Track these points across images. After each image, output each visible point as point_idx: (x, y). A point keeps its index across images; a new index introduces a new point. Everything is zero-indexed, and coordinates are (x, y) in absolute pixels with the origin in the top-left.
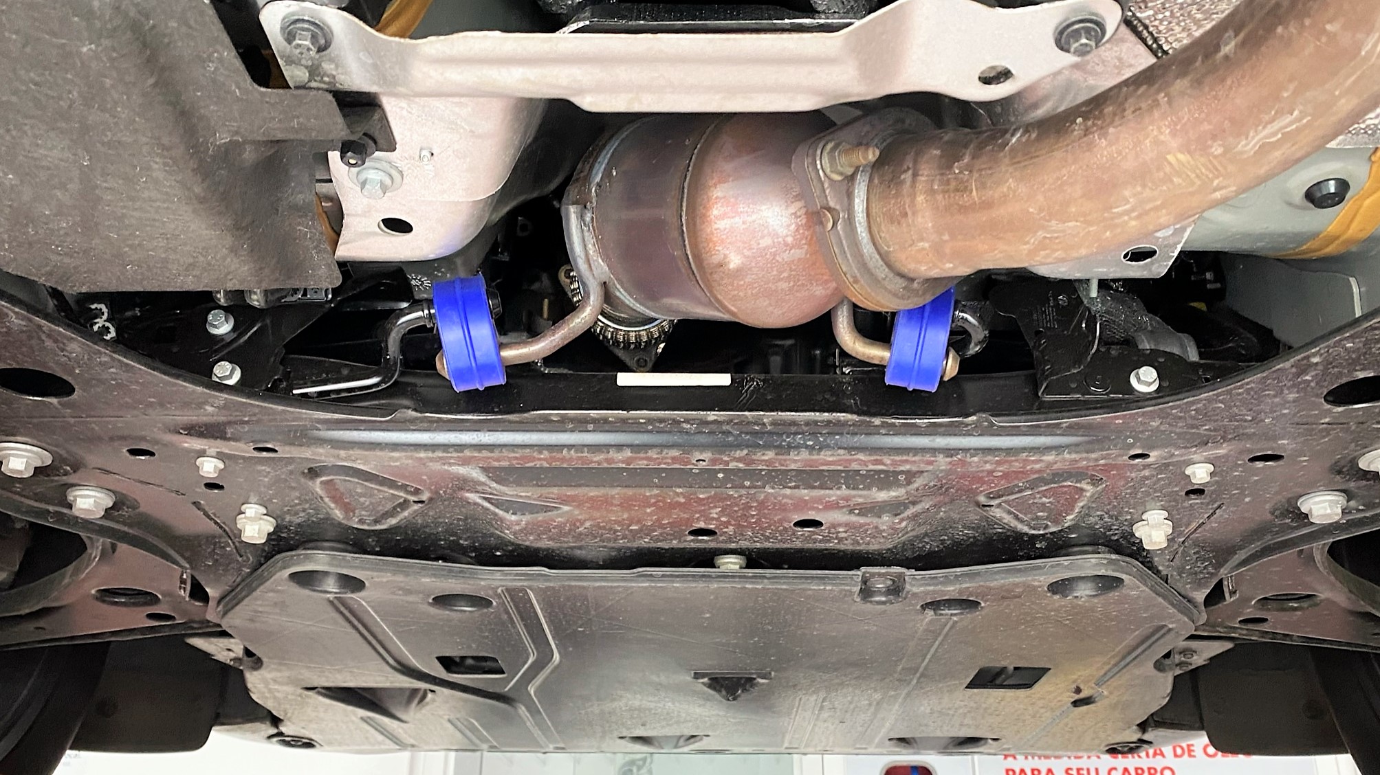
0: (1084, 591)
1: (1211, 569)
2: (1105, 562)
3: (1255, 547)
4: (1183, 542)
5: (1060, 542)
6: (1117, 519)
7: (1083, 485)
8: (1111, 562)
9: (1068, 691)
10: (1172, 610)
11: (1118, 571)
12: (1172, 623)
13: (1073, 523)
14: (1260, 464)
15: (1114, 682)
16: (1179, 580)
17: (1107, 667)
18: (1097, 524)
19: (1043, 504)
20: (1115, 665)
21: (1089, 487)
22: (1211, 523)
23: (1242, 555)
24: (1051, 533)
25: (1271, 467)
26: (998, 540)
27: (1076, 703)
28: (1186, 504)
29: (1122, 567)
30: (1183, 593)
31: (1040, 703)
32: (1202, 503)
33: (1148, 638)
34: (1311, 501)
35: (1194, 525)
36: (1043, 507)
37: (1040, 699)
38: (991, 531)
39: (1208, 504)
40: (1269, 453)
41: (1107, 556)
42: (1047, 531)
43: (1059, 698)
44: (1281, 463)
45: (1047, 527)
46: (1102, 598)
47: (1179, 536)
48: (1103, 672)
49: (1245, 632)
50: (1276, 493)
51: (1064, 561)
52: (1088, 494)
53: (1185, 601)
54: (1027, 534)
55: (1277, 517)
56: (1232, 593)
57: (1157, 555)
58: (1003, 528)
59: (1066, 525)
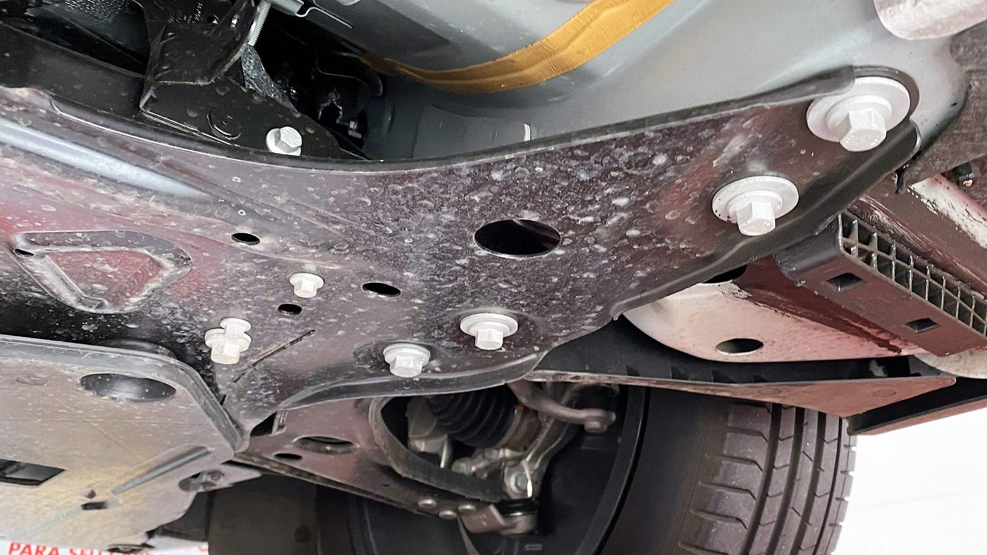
0: (124, 393)
1: (272, 399)
2: (160, 365)
3: (324, 386)
4: (255, 364)
5: (114, 330)
6: (191, 318)
7: (163, 260)
8: (168, 366)
9: (80, 494)
10: (217, 433)
11: (171, 378)
12: (212, 446)
13: (136, 308)
14: (372, 295)
15: (133, 493)
16: (235, 404)
17: (129, 478)
18: (165, 318)
19: (104, 274)
20: (140, 476)
21: (170, 265)
22: (292, 350)
23: (309, 391)
24: (106, 316)
25: (382, 300)
26: (32, 308)
27: (86, 507)
28: (275, 321)
29: (178, 375)
30: (235, 417)
31: (45, 502)
32: (292, 324)
33: (182, 456)
34: (399, 351)
35: (274, 347)
36: (103, 278)
37: (45, 498)
38: (24, 293)
39: (298, 327)
40: (389, 283)
41: (165, 358)
42: (99, 311)
43: (68, 500)
44: (393, 299)
45: (101, 306)
46: (144, 405)
47: (252, 356)
48: (123, 481)
49: (276, 465)
50: (372, 334)
51: (111, 353)
52: (166, 274)
53: (233, 426)
54: (73, 309)
55: (358, 360)
56: (281, 427)
57: (221, 372)
58: (44, 293)
59: (127, 309)
